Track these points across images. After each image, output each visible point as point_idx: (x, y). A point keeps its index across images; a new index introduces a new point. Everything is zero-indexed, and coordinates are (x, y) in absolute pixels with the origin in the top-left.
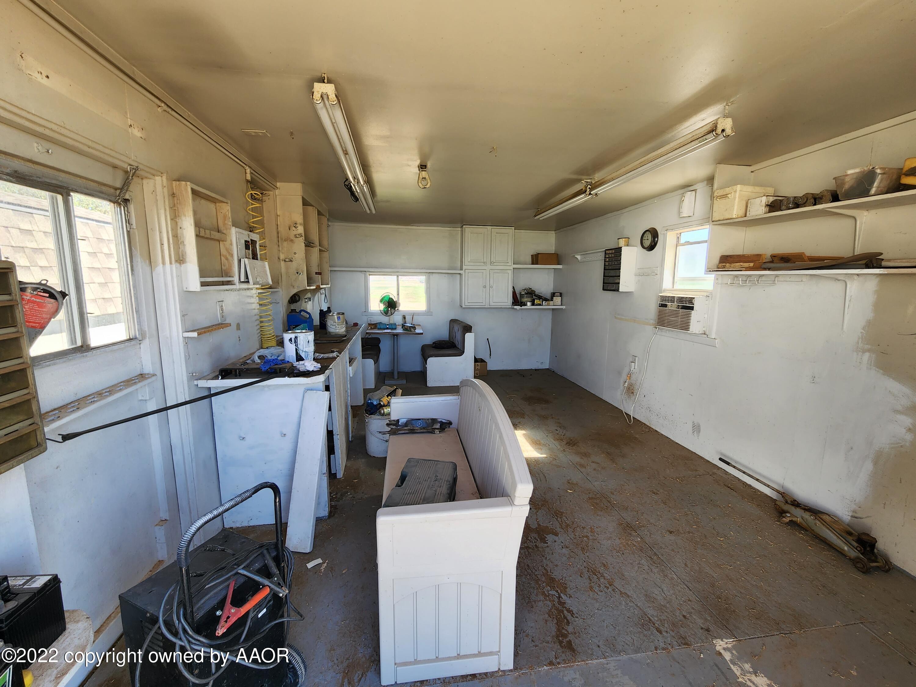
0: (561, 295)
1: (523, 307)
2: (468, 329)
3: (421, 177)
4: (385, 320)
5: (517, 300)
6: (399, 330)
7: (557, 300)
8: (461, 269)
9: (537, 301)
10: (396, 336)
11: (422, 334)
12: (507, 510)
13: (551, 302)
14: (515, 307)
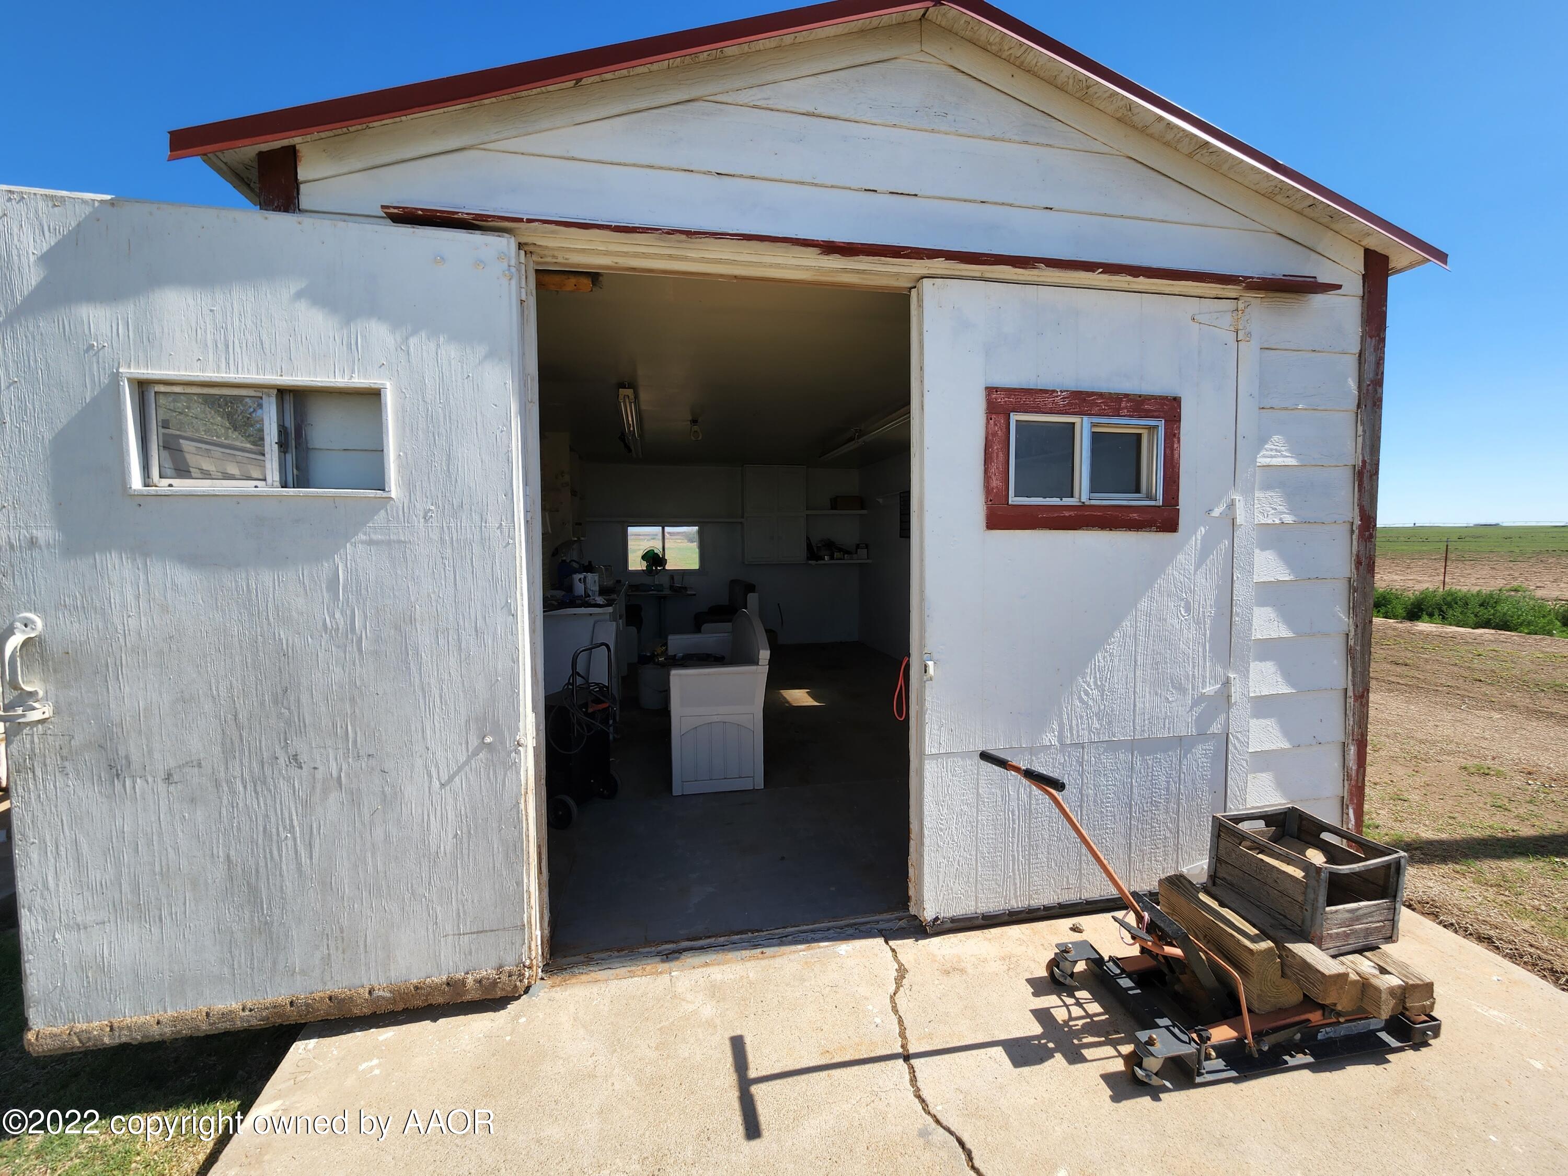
0: (867, 547)
1: (819, 562)
2: (751, 588)
3: (693, 430)
4: (647, 580)
5: (813, 554)
6: (667, 592)
7: (863, 552)
8: (743, 517)
9: (836, 555)
10: (661, 599)
11: (695, 595)
12: (753, 668)
13: (855, 556)
14: (810, 562)
